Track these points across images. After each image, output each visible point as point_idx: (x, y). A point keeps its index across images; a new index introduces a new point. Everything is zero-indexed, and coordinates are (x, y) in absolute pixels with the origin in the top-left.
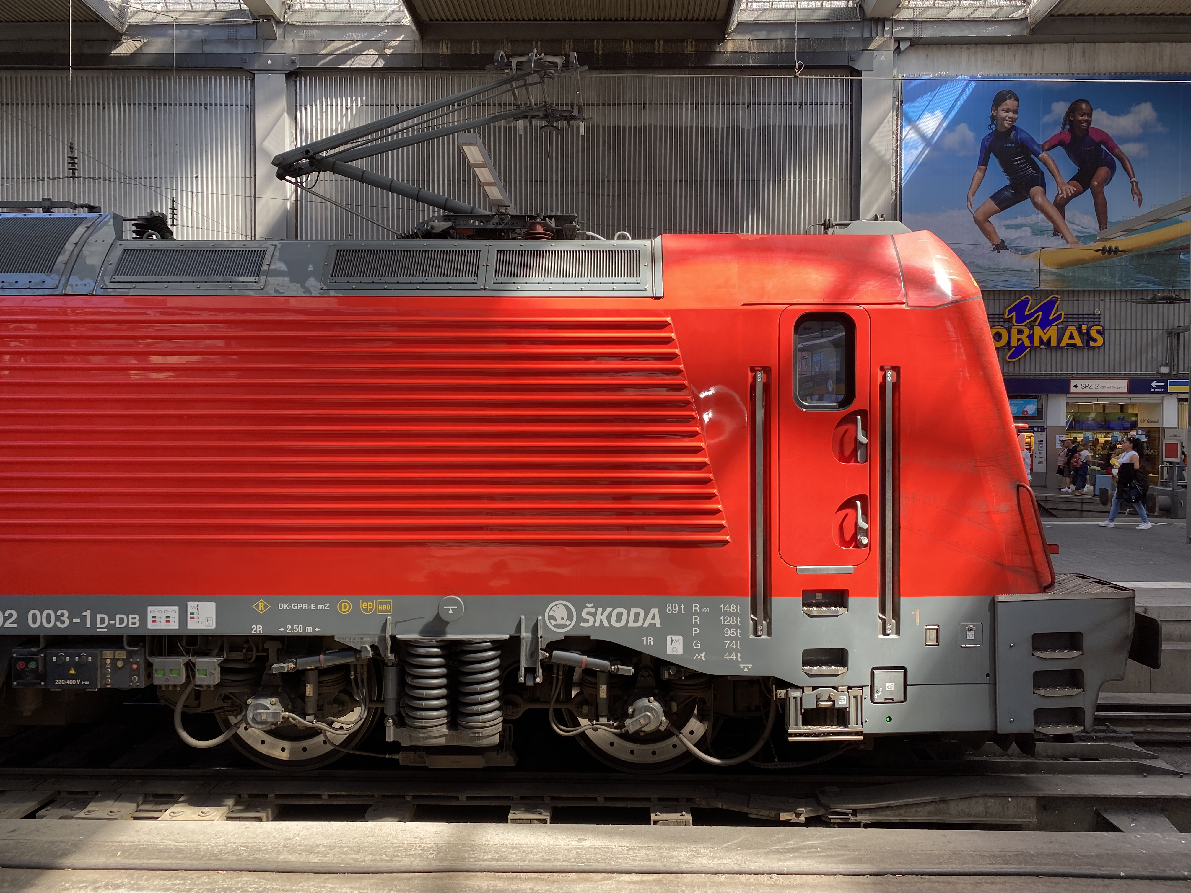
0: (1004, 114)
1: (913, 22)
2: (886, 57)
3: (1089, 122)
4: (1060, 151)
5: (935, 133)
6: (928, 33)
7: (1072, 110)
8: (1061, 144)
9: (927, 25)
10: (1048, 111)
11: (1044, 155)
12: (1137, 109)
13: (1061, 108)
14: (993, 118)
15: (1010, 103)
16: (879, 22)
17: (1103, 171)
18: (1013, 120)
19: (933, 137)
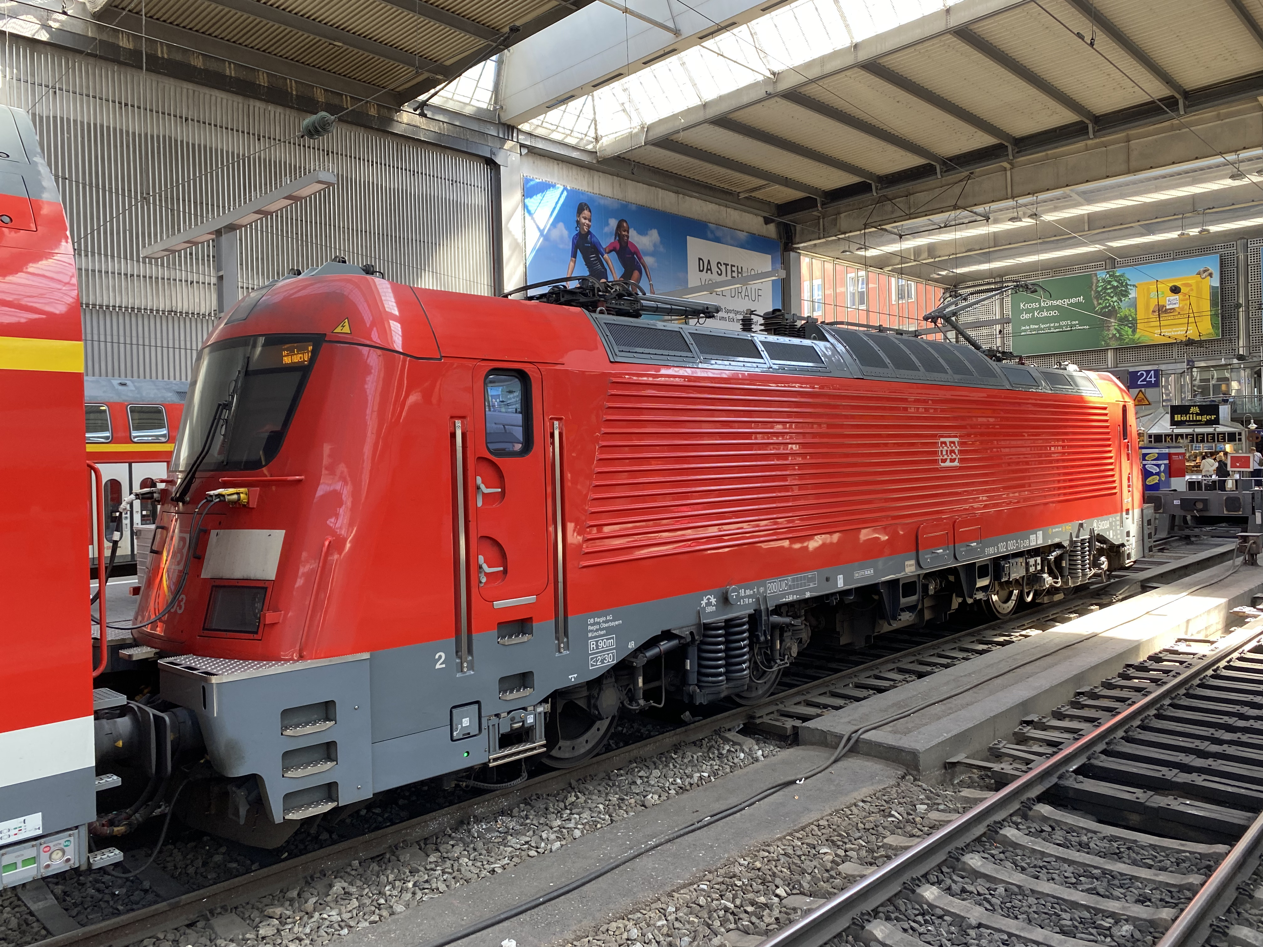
0: (583, 221)
1: (530, 134)
2: (514, 157)
3: (628, 237)
4: (614, 254)
5: (545, 226)
6: (540, 145)
7: (619, 226)
8: (614, 250)
9: (539, 139)
10: (607, 224)
11: (606, 256)
12: (650, 232)
13: (613, 223)
14: (578, 222)
15: (586, 213)
16: (510, 128)
17: (636, 273)
18: (589, 226)
19: (544, 229)
